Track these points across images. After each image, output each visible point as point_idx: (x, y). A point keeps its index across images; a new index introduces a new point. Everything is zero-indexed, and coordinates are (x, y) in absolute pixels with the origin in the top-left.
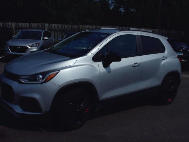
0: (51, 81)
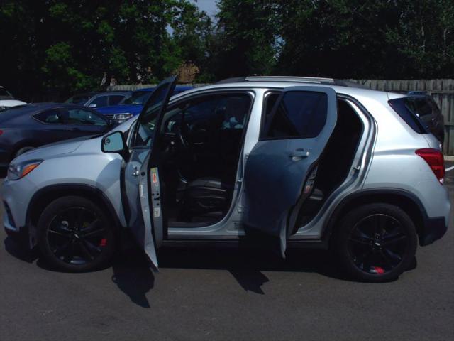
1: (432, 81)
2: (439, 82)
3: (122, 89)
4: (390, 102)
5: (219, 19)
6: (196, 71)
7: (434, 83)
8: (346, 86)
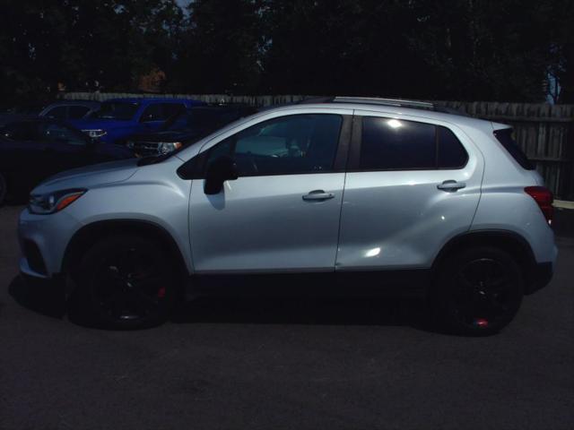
0: (65, 210)
1: (475, 103)
2: (483, 105)
3: (78, 98)
4: (495, 132)
5: (192, 11)
6: (162, 77)
7: (477, 107)
8: (448, 113)
